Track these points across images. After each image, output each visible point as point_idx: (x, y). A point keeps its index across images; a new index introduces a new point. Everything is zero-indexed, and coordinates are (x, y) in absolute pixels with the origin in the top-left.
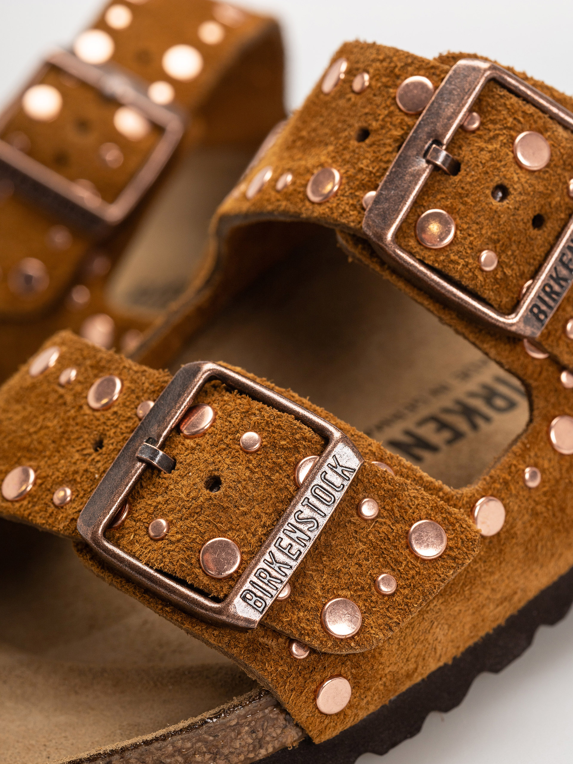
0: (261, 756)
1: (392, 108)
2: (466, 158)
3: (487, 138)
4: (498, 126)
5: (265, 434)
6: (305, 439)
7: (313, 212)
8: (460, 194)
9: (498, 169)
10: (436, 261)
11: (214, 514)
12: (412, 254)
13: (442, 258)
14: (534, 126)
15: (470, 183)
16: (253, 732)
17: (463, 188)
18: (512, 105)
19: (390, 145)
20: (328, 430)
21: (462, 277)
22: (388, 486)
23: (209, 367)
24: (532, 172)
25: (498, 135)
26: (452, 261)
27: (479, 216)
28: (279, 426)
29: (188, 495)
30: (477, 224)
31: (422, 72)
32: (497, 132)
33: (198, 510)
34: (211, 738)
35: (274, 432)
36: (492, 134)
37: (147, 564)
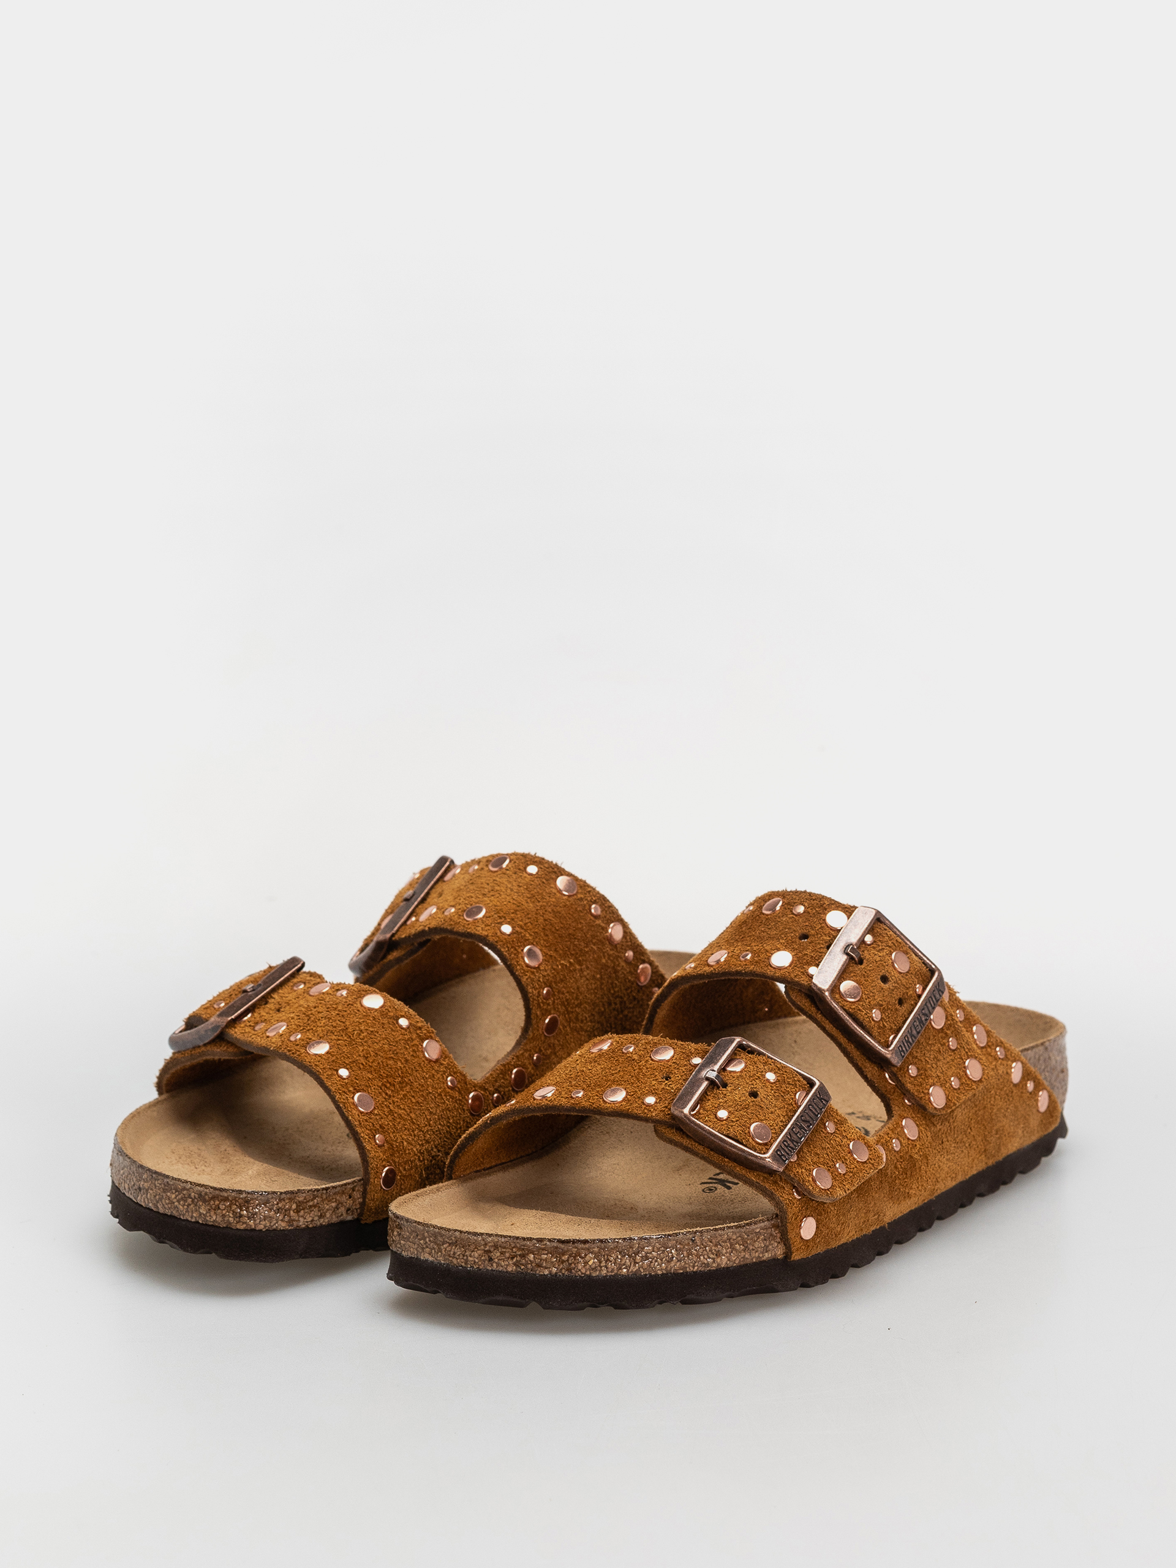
0: (764, 1258)
1: (823, 925)
2: (867, 957)
3: (878, 949)
4: (884, 944)
5: (778, 1075)
6: (799, 1081)
7: (775, 973)
8: (864, 975)
9: (884, 966)
10: (851, 1008)
11: (756, 1110)
12: (838, 1003)
13: (854, 1007)
14: (901, 949)
15: (870, 970)
16: (765, 1240)
17: (865, 972)
18: (891, 935)
19: (823, 944)
20: (812, 1080)
21: (864, 1020)
22: (839, 1118)
23: (738, 1039)
24: (900, 973)
25: (884, 949)
26: (859, 1010)
27: (874, 989)
28: (786, 1072)
29: (740, 1098)
30: (873, 993)
31: (840, 909)
32: (883, 947)
33: (747, 1106)
34: (746, 1236)
35: (783, 1074)
36: (880, 948)
37: (718, 1132)
